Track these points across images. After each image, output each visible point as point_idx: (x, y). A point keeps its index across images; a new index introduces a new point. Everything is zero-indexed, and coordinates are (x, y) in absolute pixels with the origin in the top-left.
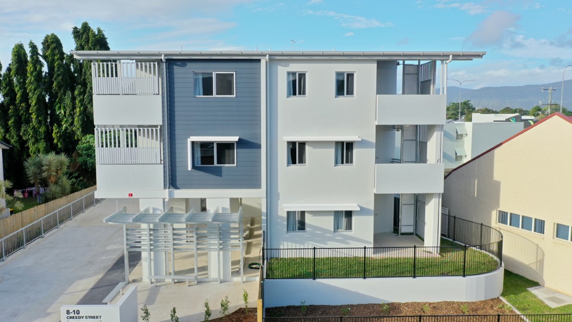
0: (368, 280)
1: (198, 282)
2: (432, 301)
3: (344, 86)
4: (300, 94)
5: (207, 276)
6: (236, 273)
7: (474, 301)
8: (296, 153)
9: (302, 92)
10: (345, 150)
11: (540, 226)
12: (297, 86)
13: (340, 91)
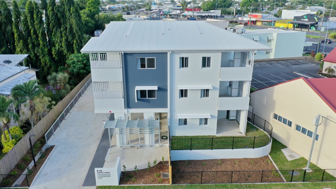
0: (214, 150)
1: (141, 147)
2: (239, 158)
3: (206, 62)
4: (185, 67)
5: (144, 143)
6: (157, 142)
7: (257, 157)
8: (183, 93)
9: (187, 66)
10: (206, 93)
11: (290, 124)
12: (184, 62)
13: (204, 65)
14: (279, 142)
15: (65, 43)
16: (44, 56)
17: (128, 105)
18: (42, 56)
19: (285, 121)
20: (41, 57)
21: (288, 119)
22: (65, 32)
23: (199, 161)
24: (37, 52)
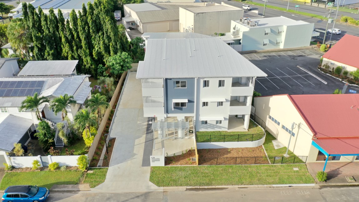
0: (225, 142)
1: (175, 138)
2: (242, 147)
3: (221, 84)
4: (207, 86)
5: (177, 136)
6: (186, 135)
7: (254, 147)
8: (205, 104)
9: (208, 86)
10: (220, 104)
11: (279, 124)
12: (206, 84)
13: (220, 85)
14: (271, 135)
15: (103, 45)
16: (86, 56)
17: (167, 111)
18: (85, 56)
19: (276, 121)
20: (83, 57)
21: (278, 120)
22: (102, 36)
23: (215, 149)
24: (80, 53)
